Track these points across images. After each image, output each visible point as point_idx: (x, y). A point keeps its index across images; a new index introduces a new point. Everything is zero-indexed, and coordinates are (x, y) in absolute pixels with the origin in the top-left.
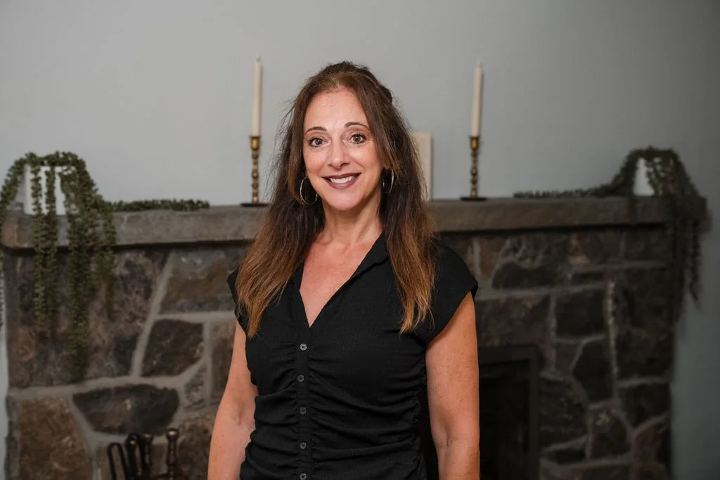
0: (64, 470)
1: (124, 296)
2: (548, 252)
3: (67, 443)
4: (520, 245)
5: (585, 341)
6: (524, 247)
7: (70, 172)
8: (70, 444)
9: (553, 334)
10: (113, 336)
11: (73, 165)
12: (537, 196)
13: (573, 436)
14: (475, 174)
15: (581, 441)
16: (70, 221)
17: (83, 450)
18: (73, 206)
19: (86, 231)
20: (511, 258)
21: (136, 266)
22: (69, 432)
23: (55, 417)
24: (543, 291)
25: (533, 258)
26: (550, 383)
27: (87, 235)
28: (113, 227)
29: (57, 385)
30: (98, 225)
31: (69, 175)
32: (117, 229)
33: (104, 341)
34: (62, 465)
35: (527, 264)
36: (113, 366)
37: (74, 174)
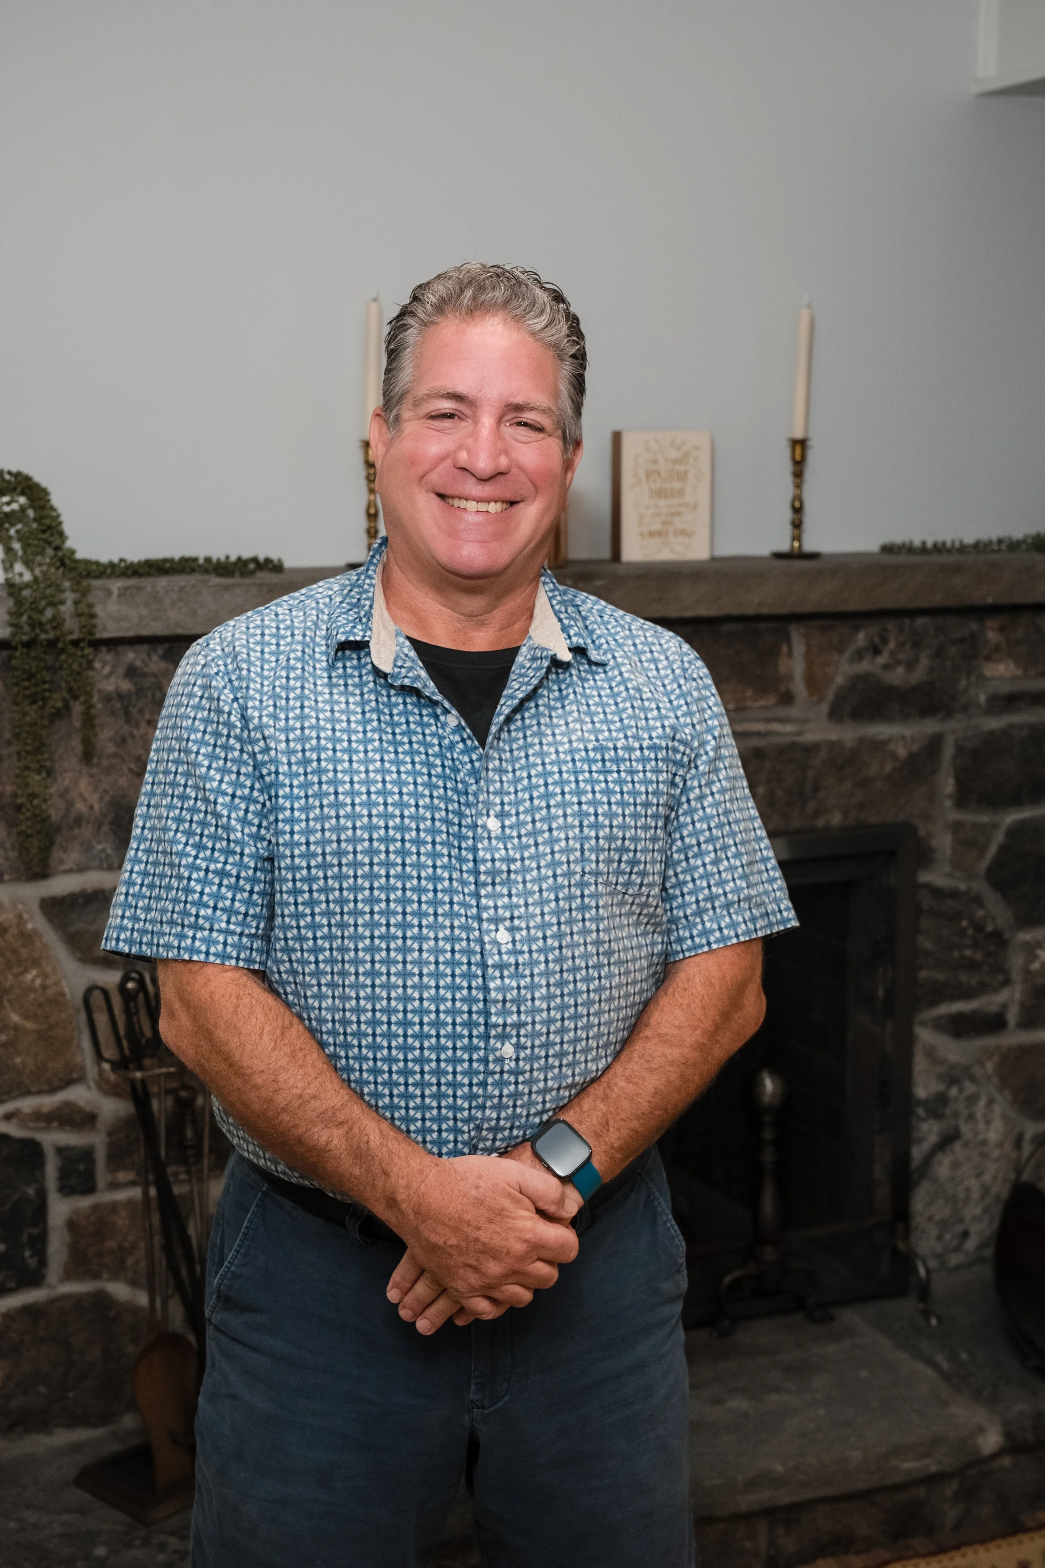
0: (29, 1025)
1: (126, 728)
2: (939, 654)
3: (33, 981)
4: (884, 640)
5: (1012, 817)
6: (892, 645)
7: (15, 506)
8: (38, 982)
9: (948, 803)
10: (107, 799)
11: (23, 493)
12: (923, 550)
13: (983, 989)
14: (798, 510)
15: (1002, 996)
16: (11, 595)
17: (63, 994)
18: (19, 567)
19: (42, 612)
20: (864, 666)
21: (144, 675)
22: (36, 963)
23: (8, 936)
24: (930, 726)
25: (911, 665)
26: (937, 892)
27: (43, 619)
28: (91, 606)
29: (10, 880)
30: (62, 602)
31: (13, 512)
32: (98, 610)
33: (91, 808)
34: (26, 1017)
35: (897, 676)
36: (109, 851)
37: (23, 509)
